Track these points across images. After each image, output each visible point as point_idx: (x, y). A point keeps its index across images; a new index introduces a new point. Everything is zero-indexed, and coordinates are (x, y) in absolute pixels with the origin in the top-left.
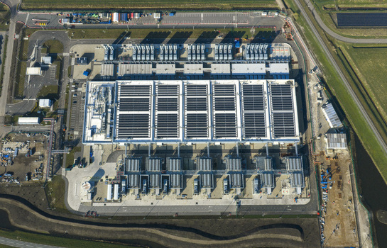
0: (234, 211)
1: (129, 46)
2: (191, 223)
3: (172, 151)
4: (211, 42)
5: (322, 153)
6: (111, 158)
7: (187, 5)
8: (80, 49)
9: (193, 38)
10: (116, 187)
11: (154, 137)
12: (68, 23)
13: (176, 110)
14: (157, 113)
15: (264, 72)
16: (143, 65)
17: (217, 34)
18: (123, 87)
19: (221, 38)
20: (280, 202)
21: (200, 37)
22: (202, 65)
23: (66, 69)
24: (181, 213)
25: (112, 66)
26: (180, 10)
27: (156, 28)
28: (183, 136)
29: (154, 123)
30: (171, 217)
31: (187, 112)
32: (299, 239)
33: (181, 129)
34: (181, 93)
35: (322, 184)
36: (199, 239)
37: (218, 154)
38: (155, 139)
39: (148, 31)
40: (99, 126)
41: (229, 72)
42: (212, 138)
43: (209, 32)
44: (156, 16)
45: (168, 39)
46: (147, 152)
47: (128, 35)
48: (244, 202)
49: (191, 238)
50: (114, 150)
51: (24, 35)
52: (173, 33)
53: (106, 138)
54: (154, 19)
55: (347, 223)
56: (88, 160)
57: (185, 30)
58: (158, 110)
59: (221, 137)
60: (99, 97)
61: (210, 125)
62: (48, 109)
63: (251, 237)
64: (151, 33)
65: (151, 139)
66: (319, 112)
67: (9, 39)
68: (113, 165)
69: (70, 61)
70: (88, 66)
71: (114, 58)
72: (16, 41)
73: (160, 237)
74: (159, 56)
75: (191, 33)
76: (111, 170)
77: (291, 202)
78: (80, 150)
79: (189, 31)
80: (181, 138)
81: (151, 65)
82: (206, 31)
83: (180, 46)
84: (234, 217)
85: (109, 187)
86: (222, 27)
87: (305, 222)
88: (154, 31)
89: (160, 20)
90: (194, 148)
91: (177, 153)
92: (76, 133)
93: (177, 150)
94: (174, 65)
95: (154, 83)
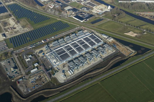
0: (102, 60)
1: (50, 45)
2: (95, 68)
5: (109, 42)
7: (59, 33)
8: (38, 51)
10: (70, 70)
11: (71, 56)
12: (31, 47)
13: (73, 49)
15: (85, 35)
20: (110, 54)
22: (71, 40)
23: (37, 56)
24: (91, 67)
25: (49, 50)
26: (58, 34)
28: (78, 52)
29: (69, 54)
30: (90, 69)
31: (75, 48)
32: (120, 57)
34: (71, 46)
35: (115, 47)
40: (55, 61)
41: (78, 39)
42: (85, 50)
44: (53, 37)
47: (49, 43)
48: (103, 58)
49: (98, 70)
50: (63, 65)
51: (19, 55)
53: (59, 62)
55: (126, 50)
56: (58, 70)
57: (62, 37)
58: (68, 51)
59: (87, 48)
60: (51, 56)
61: (82, 48)
62: (38, 66)
63: (111, 63)
66: (102, 37)
67: (15, 58)
68: (66, 67)
69: (37, 54)
70: (43, 53)
72: (17, 57)
73: (91, 75)
77: (112, 53)
78: (54, 69)
81: (59, 45)
84: (103, 62)
85: (69, 71)
87: (118, 54)
88: (54, 40)
92: (50, 67)
94: (65, 43)
95: (63, 47)
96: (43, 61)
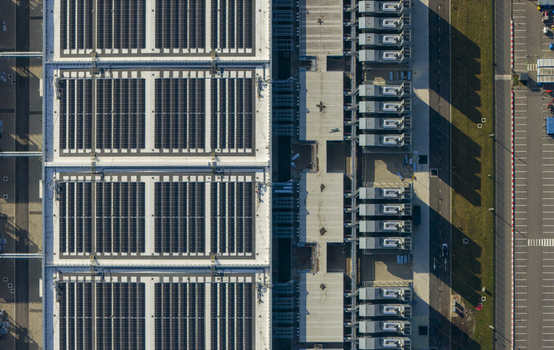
3: (24, 130)
4: (437, 272)
9: (453, 208)
11: (64, 67)
13: (158, 145)
14: (150, 78)
16: (339, 24)
17: (473, 298)
19: (452, 313)
21: (458, 234)
22: (339, 238)
27: (496, 67)
28: (64, 170)
29: (112, 66)
31: (150, 183)
33: (87, 161)
34: (225, 161)
37: (13, 290)
38: (57, 73)
39: (480, 38)
41: (310, 338)
42: (57, 269)
43: (477, 268)
45: (448, 112)
46: (23, 44)
52: (475, 132)
54: (531, 60)
57: (484, 175)
58: (158, 82)
61: (104, 263)
64: (476, 51)
65: (57, 58)
74: (379, 82)
75: (476, 201)
79: (484, 192)
80: (58, 160)
81: (339, 52)
82: (484, 258)
83: (423, 160)
86: (496, 314)
88: (484, 61)
89: (527, 81)
90: (33, 206)
91: (19, 147)
93: (26, 148)
94: (339, 136)
95: (262, 64)
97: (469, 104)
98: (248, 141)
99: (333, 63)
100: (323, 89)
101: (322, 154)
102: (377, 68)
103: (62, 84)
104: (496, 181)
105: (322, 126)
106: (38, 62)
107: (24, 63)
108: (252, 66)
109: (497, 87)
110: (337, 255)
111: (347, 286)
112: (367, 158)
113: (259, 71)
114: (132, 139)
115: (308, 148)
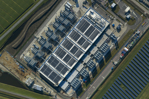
0: (35, 35)
1: (112, 46)
2: (42, 20)
3: (67, 31)
4: (92, 72)
5: (30, 74)
6: (79, 12)
8: (124, 30)
9: (98, 68)
10: (69, 7)
11: (75, 29)
13: (77, 42)
14: (82, 36)
15: (68, 80)
16: (101, 45)
17: (93, 77)
18: (99, 32)
19: (90, 77)
20: (27, 49)
21: (97, 71)
22: (86, 63)
23: (120, 20)
24: (47, 20)
25: (109, 35)
27: (112, 59)
28: (68, 38)
29: (79, 32)
30: (48, 16)
31: (74, 45)
32: (13, 46)
33: (70, 39)
34: (82, 48)
35: (21, 66)
36: (36, 19)
37: (55, 44)
38: (74, 29)
39: (112, 56)
40: (92, 16)
41: (77, 69)
42: (60, 46)
43: (96, 75)
45: (104, 60)
46: (73, 24)
47: (116, 49)
48: (35, 39)
50: (81, 15)
51: (144, 15)
52: (105, 63)
54: (115, 61)
55: (6, 63)
56: (84, 5)
57: (103, 68)
58: (82, 37)
59: (58, 49)
60: (101, 23)
61: (65, 48)
62: (111, 5)
64: (111, 56)
65: (75, 28)
66: (42, 85)
67: (147, 10)
68: (77, 12)
69: (122, 23)
70: (115, 28)
71: (112, 37)
72: (144, 11)
74: (101, 52)
75: (100, 69)
76: (76, 10)
77: (24, 53)
78: (90, 5)
79: (102, 69)
80: (68, 37)
81: (99, 47)
82: (97, 75)
83: (99, 62)
84: (34, 33)
85: (71, 5)
86: (94, 80)
87: (16, 51)
88: (111, 58)
89: (113, 63)
90: (62, 39)
91: (65, 32)
92: (96, 8)
93: (66, 33)
94: (93, 54)
95: (92, 43)
96: (108, 13)
97: (107, 61)
98: (85, 48)
99: (98, 48)
100: (95, 49)
101: (91, 55)
102: (101, 51)
103: (74, 30)
104: (104, 69)
105: (93, 52)
106: (73, 27)
107: (72, 26)
108: (91, 42)
109: (110, 61)
110: (85, 64)
111: (83, 67)
112: (94, 58)
113: (91, 43)
114: (76, 40)
115: (90, 53)
